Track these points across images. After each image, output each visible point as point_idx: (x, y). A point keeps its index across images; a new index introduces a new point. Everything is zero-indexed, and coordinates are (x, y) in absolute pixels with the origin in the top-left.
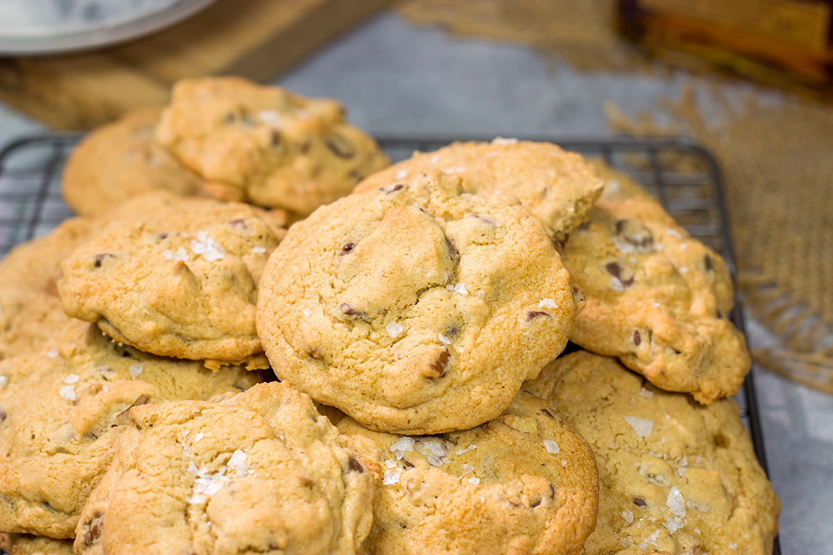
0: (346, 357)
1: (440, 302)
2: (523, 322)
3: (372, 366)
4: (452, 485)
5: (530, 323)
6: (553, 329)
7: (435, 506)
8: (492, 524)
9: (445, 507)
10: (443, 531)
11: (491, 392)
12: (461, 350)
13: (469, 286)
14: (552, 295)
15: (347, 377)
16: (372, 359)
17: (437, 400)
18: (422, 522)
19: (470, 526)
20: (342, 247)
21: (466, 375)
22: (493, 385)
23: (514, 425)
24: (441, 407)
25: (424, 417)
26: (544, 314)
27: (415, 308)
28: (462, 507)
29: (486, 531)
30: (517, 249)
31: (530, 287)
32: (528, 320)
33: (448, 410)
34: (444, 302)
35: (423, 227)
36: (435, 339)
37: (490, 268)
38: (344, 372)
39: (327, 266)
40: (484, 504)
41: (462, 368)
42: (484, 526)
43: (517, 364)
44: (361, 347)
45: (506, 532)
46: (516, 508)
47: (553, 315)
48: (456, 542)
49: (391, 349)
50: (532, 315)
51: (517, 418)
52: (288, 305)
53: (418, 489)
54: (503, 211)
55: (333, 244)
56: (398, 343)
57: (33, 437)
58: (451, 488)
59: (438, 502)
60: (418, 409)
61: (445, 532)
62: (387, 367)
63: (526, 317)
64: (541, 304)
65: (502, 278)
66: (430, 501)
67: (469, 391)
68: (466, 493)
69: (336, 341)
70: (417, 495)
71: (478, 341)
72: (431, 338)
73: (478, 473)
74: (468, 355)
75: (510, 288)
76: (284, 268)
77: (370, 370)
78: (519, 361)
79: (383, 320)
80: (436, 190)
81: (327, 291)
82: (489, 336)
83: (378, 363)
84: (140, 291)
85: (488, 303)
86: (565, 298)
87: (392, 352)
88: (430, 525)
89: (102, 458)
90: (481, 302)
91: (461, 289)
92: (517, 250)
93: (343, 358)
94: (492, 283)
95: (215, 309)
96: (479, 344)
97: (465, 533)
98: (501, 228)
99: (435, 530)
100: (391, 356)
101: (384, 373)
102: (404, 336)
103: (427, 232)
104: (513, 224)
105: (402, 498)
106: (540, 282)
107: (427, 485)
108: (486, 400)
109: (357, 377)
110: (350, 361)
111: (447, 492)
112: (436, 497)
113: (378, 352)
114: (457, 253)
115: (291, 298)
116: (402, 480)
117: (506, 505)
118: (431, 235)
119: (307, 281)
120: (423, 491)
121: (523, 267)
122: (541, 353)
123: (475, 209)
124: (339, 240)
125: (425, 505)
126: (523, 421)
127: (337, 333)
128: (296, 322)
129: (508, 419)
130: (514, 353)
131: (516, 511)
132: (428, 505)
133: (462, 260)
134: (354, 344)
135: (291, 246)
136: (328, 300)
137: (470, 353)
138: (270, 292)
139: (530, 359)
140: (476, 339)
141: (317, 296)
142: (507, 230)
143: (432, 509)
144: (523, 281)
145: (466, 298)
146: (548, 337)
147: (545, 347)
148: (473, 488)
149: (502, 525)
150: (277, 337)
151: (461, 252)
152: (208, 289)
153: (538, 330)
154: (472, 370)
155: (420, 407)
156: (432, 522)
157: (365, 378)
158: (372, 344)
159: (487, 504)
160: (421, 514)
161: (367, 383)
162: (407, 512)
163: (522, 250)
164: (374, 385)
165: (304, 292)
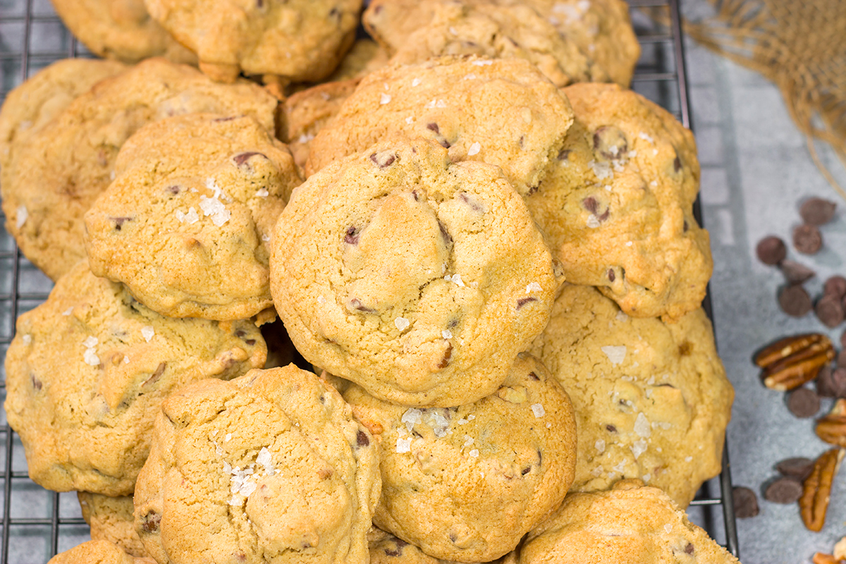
0: (361, 349)
1: (441, 299)
2: (513, 312)
3: (385, 359)
4: (455, 459)
5: (519, 312)
6: (539, 312)
7: (442, 477)
8: (491, 497)
9: (451, 480)
10: (448, 500)
11: (490, 376)
12: (462, 342)
13: (464, 277)
14: (537, 279)
15: (363, 366)
16: (384, 351)
17: (444, 385)
18: (431, 489)
19: (473, 501)
20: (345, 230)
21: (467, 364)
22: (491, 369)
23: (507, 398)
24: (446, 390)
25: (433, 398)
26: (531, 299)
27: (419, 303)
28: (466, 484)
29: (487, 503)
30: (505, 238)
31: (517, 272)
32: (518, 308)
33: (452, 393)
34: (444, 298)
35: (420, 221)
36: (439, 336)
37: (482, 261)
38: (359, 362)
39: (334, 251)
40: (484, 479)
41: (464, 358)
42: (484, 500)
43: (510, 348)
44: (374, 340)
45: (501, 502)
46: (510, 481)
47: (539, 298)
48: (460, 510)
49: (400, 340)
50: (521, 303)
51: (509, 390)
52: (302, 290)
53: (427, 461)
54: (489, 189)
55: (337, 227)
56: (406, 336)
57: (72, 410)
58: (455, 462)
59: (445, 474)
60: (427, 393)
61: (451, 501)
62: (398, 359)
63: (516, 305)
64: (528, 289)
65: (493, 266)
66: (438, 473)
67: (470, 376)
68: (468, 468)
69: (351, 334)
70: (426, 466)
71: (476, 332)
72: (435, 334)
73: (478, 446)
74: (468, 347)
75: (500, 274)
76: (293, 245)
77: (383, 361)
78: (512, 343)
79: (391, 314)
80: (426, 169)
81: (336, 278)
82: (486, 327)
83: (390, 354)
84: (158, 266)
85: (482, 291)
86: (548, 281)
87: (401, 344)
88: (438, 493)
89: (138, 428)
90: (476, 293)
91: (458, 279)
92: (505, 240)
93: (358, 350)
94: (485, 273)
95: (226, 278)
96: (477, 336)
97: (469, 505)
98: (489, 213)
99: (442, 498)
100: (400, 347)
101: (396, 365)
102: (411, 328)
103: (424, 227)
104: (499, 208)
105: (412, 465)
106: (526, 267)
107: (435, 459)
108: (485, 383)
109: (372, 366)
110: (365, 352)
111: (452, 466)
112: (443, 470)
113: (389, 343)
114: (452, 240)
115: (304, 282)
116: (413, 449)
117: (501, 479)
118: (428, 231)
119: (317, 265)
120: (432, 463)
121: (511, 256)
122: (530, 334)
123: (462, 187)
124: (341, 223)
125: (433, 475)
126: (515, 392)
127: (351, 326)
128: (312, 309)
129: (502, 393)
130: (506, 339)
131: (511, 484)
132: (436, 475)
133: (455, 248)
134: (368, 337)
135: (296, 218)
136: (338, 288)
137: (470, 345)
138: (283, 269)
139: (521, 340)
140: (474, 331)
141: (328, 283)
142: (494, 215)
143: (439, 479)
144: (511, 267)
145: (463, 290)
146: (535, 320)
147: (533, 328)
148: (474, 461)
149: (499, 497)
150: (295, 319)
151: (454, 239)
152: (218, 258)
153: (526, 316)
154: (473, 359)
155: (429, 391)
156: (440, 490)
157: (380, 369)
158: (383, 336)
159: (486, 479)
160: (429, 481)
161: (381, 372)
162: (418, 479)
163: (510, 239)
164: (388, 374)
165: (315, 276)
